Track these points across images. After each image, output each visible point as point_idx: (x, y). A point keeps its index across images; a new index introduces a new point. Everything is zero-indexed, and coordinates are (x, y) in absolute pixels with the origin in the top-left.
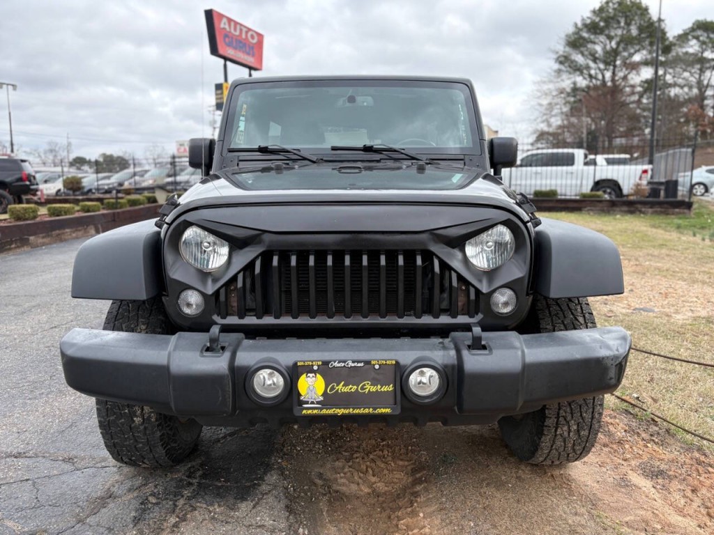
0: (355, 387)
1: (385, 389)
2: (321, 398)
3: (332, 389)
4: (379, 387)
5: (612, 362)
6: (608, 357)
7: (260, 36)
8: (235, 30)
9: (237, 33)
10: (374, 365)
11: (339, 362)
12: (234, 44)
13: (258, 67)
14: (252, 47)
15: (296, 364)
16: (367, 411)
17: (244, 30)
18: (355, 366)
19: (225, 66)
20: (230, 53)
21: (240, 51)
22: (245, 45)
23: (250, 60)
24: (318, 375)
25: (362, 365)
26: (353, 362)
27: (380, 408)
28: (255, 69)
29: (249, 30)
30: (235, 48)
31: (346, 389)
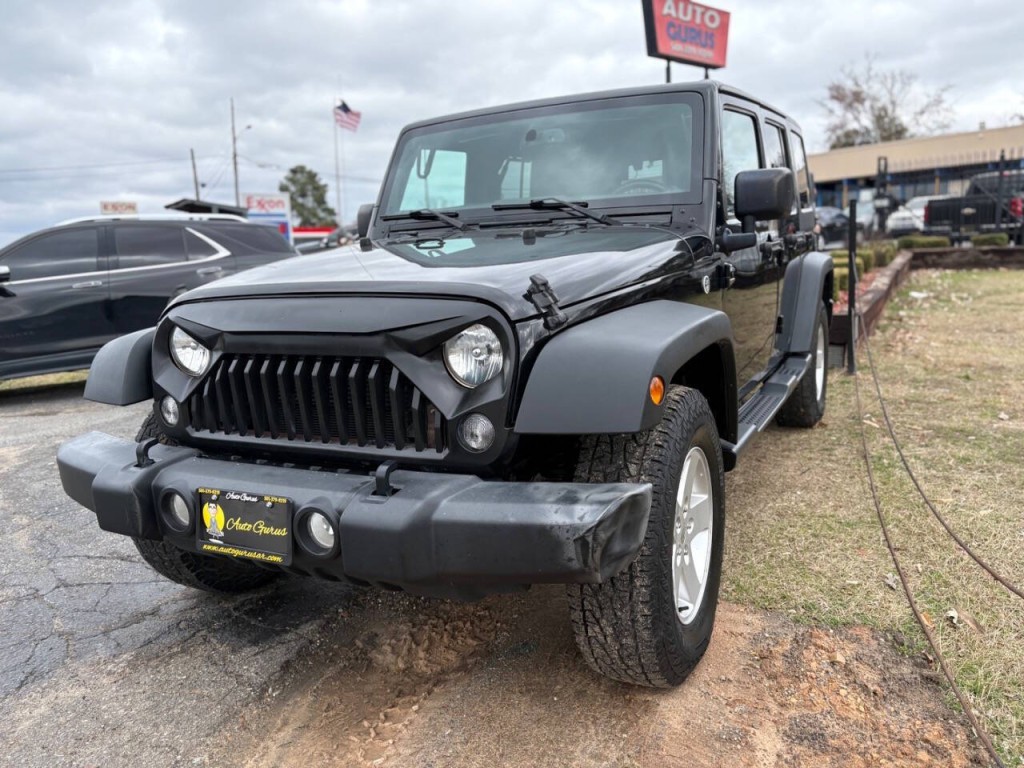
0: (250, 526)
1: (278, 532)
2: (222, 534)
3: (231, 525)
4: (272, 529)
5: (567, 535)
6: (560, 527)
7: (725, 16)
8: (685, 14)
9: (688, 18)
10: (267, 501)
11: (235, 494)
12: (683, 35)
13: (719, 63)
14: (710, 35)
15: (197, 490)
16: (259, 556)
17: (699, 10)
18: (249, 501)
19: (668, 70)
20: (676, 48)
21: (691, 43)
22: (699, 34)
23: (706, 55)
24: (219, 507)
25: (255, 500)
26: (248, 496)
27: (272, 555)
28: (715, 67)
29: (707, 8)
30: (684, 41)
31: (242, 527)
